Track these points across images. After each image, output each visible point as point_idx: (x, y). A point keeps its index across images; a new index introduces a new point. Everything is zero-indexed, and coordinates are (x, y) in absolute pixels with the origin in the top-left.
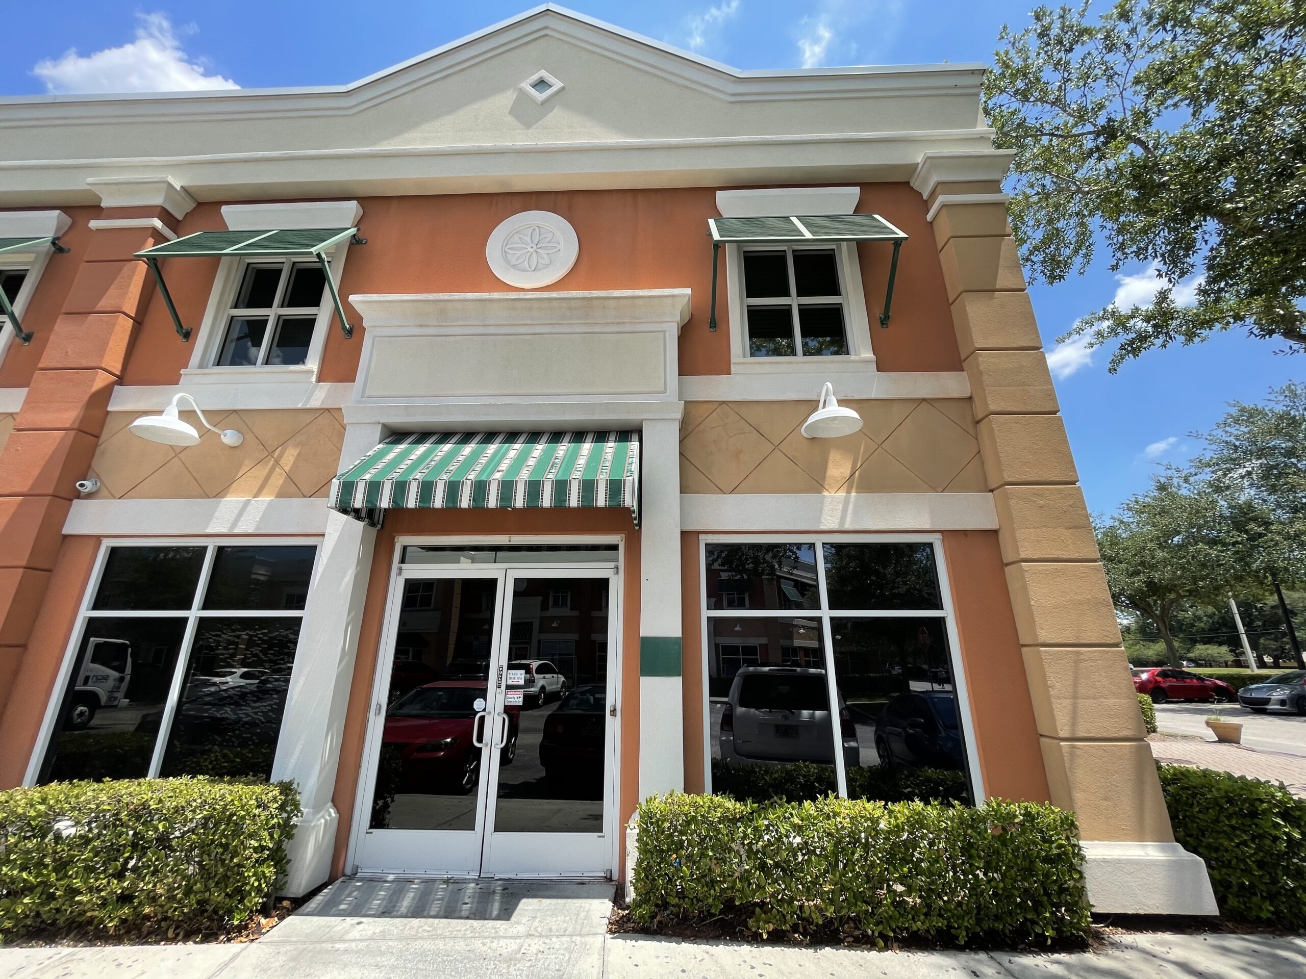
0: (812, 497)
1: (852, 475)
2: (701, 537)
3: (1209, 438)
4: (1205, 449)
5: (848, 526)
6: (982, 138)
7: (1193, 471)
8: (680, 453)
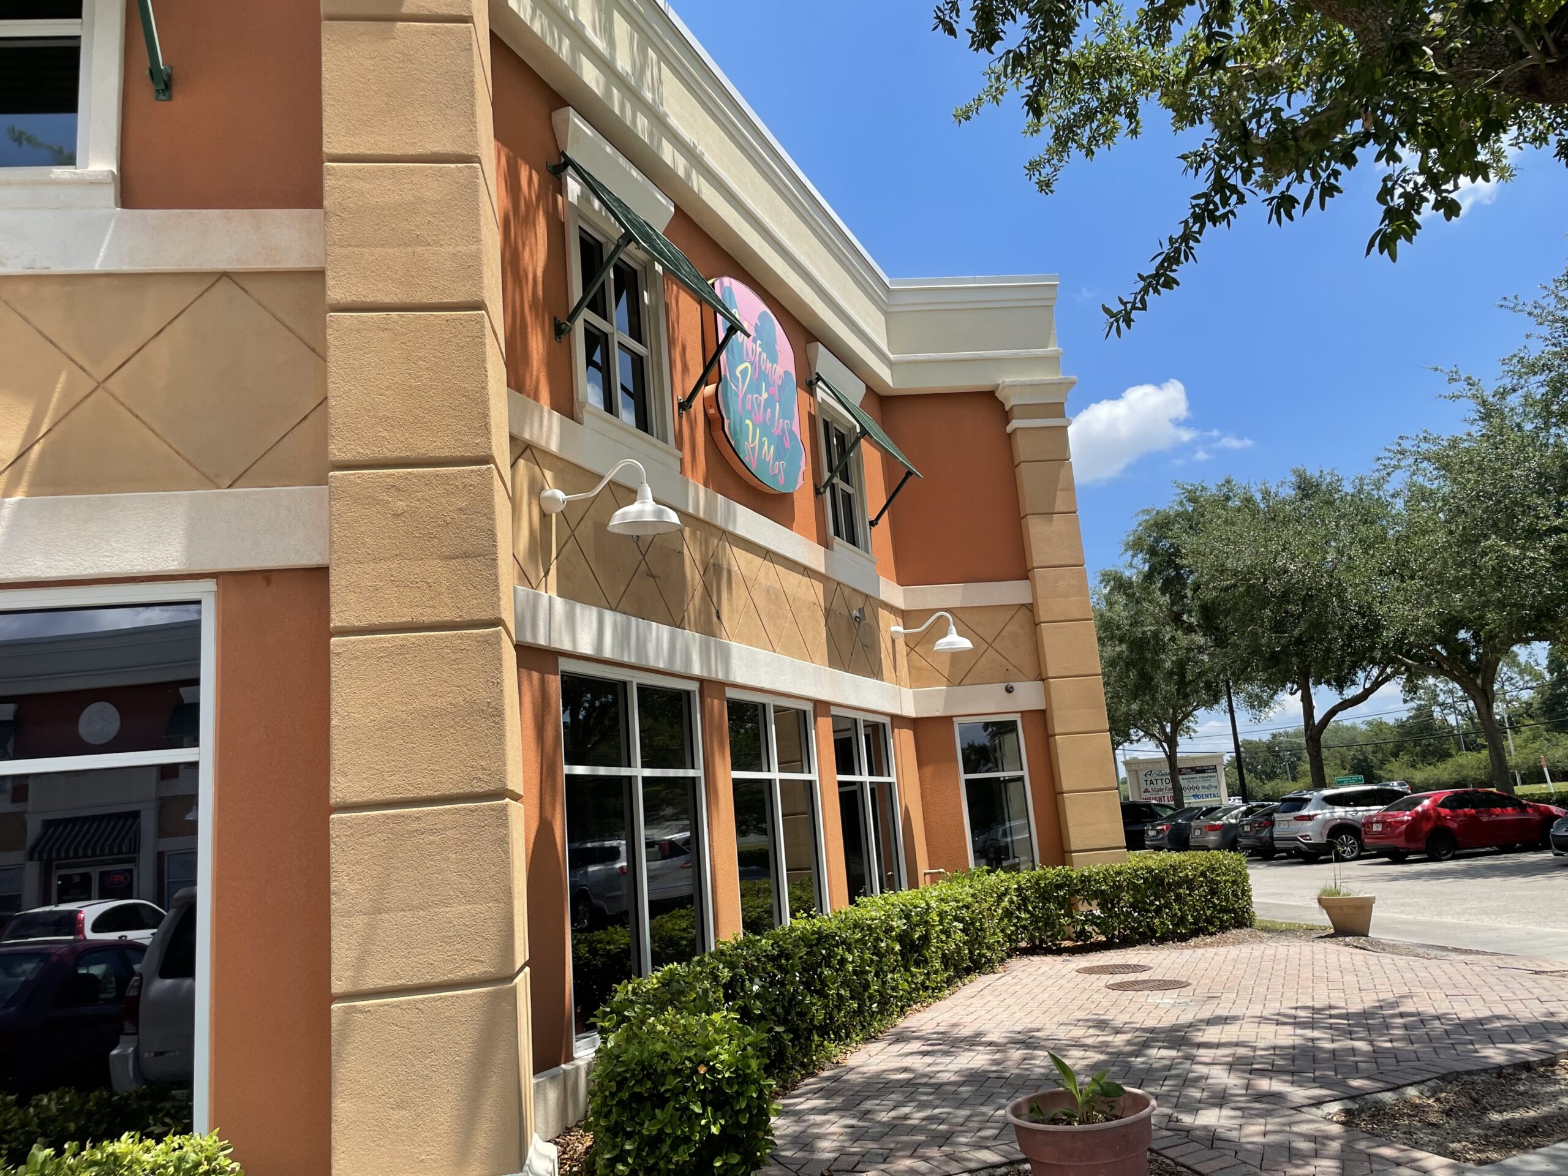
1: (22, 454)
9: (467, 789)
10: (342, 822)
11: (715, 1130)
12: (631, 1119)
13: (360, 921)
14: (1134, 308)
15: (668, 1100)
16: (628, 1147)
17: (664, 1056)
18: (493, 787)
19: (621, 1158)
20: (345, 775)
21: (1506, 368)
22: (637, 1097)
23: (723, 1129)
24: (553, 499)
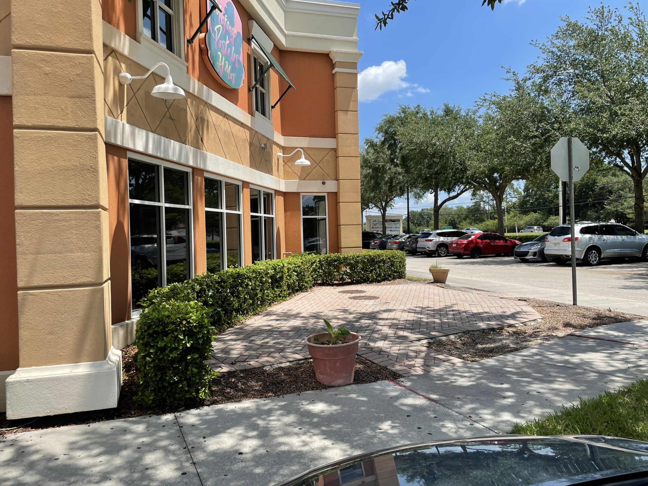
4: (538, 57)
9: (81, 203)
10: (21, 214)
11: (188, 345)
12: (153, 340)
13: (30, 257)
14: (388, 17)
15: (169, 333)
16: (151, 351)
17: (168, 317)
18: (93, 203)
19: (149, 355)
20: (22, 193)
21: (528, 69)
22: (155, 332)
23: (192, 345)
24: (125, 78)
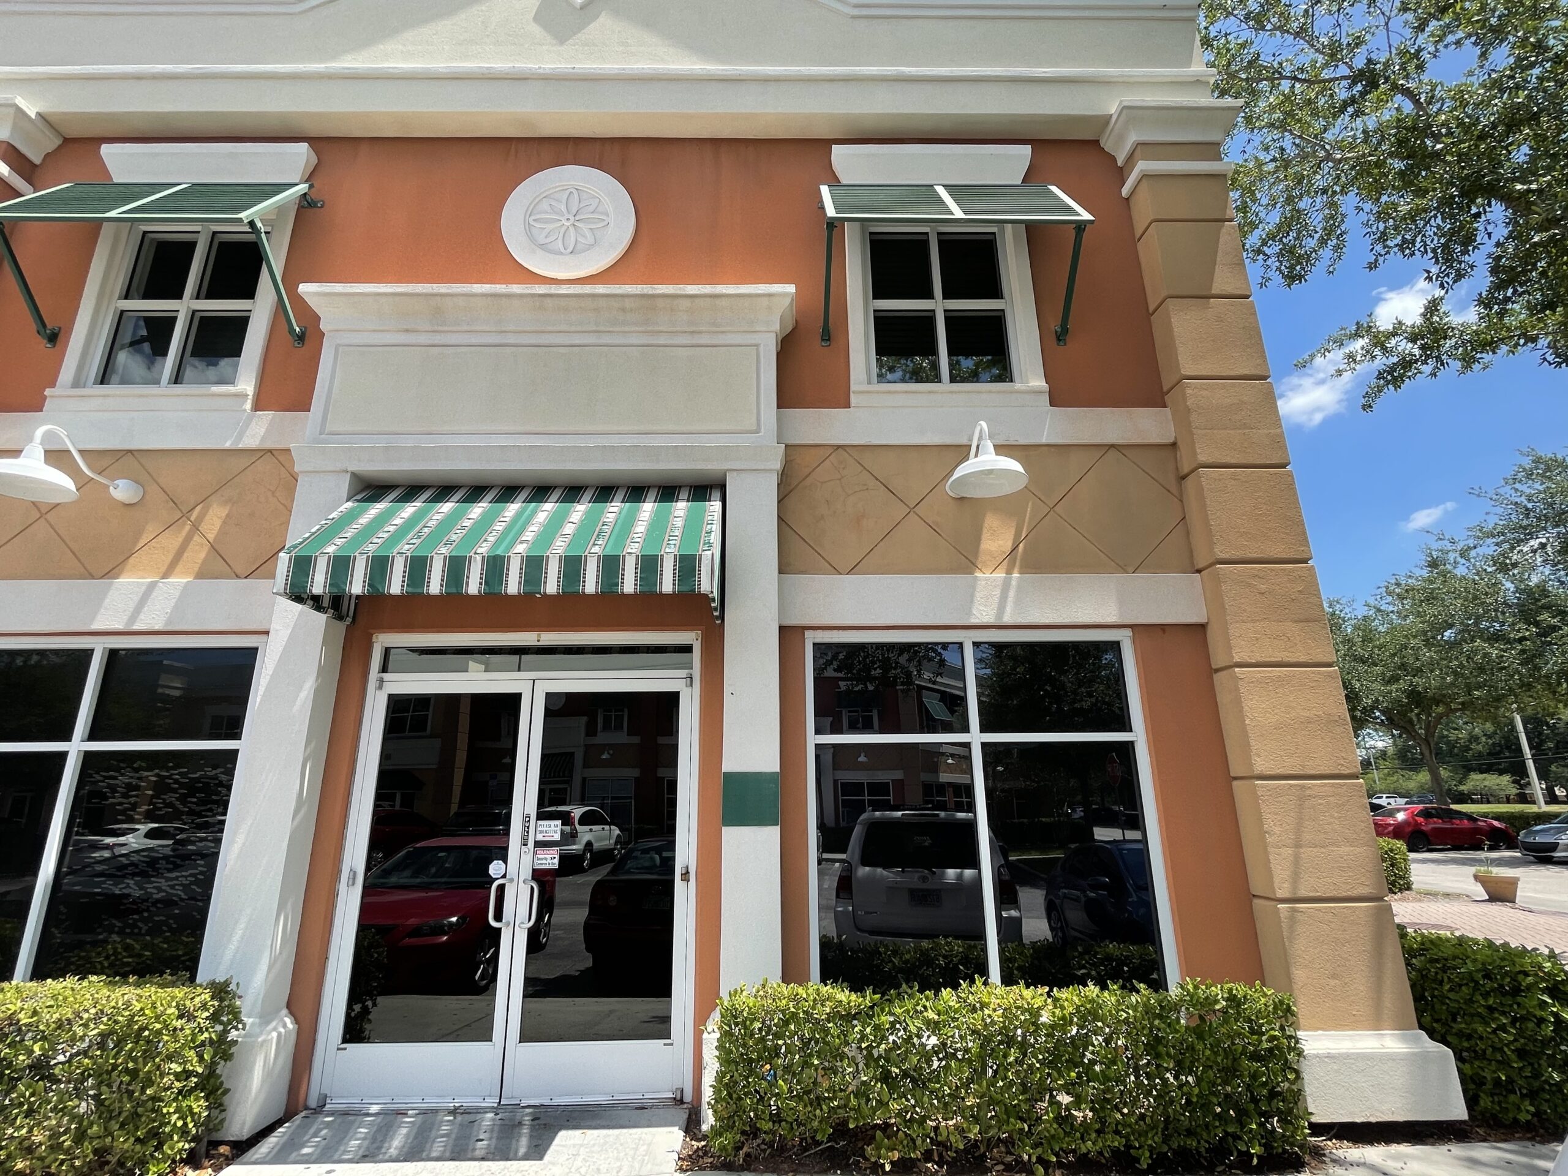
0: (960, 579)
2: (808, 634)
3: (1494, 497)
4: (1487, 513)
5: (1007, 619)
6: (1197, 82)
7: (1471, 542)
8: (779, 516)
